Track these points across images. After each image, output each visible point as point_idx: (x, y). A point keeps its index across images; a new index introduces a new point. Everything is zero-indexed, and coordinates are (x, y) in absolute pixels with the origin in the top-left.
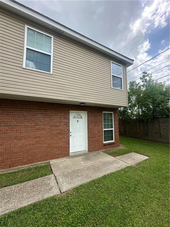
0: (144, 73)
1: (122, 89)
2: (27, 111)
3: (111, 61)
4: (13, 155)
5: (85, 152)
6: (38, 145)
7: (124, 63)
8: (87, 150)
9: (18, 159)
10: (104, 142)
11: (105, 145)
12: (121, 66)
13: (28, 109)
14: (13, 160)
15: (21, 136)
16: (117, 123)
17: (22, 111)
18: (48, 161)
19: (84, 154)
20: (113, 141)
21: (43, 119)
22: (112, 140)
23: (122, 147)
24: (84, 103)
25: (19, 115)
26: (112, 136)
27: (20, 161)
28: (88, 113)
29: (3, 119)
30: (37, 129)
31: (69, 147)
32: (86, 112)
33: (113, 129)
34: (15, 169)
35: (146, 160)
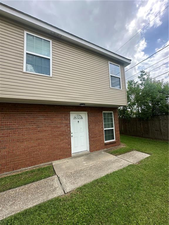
0: (141, 72)
1: (120, 88)
2: (28, 114)
3: (109, 62)
4: (16, 158)
5: (86, 152)
6: (40, 147)
7: (122, 63)
8: (88, 150)
9: (21, 161)
10: (106, 142)
11: (106, 144)
12: (119, 66)
13: (30, 112)
14: (16, 162)
15: (23, 139)
16: (118, 122)
17: (24, 114)
18: (51, 162)
19: (86, 154)
20: (114, 140)
21: (44, 121)
22: (113, 139)
23: (123, 146)
24: (84, 104)
25: (21, 118)
26: (113, 135)
27: (23, 163)
28: (88, 114)
29: (5, 123)
30: (38, 131)
31: (70, 148)
32: (86, 113)
33: (114, 128)
34: (18, 171)
35: (148, 158)
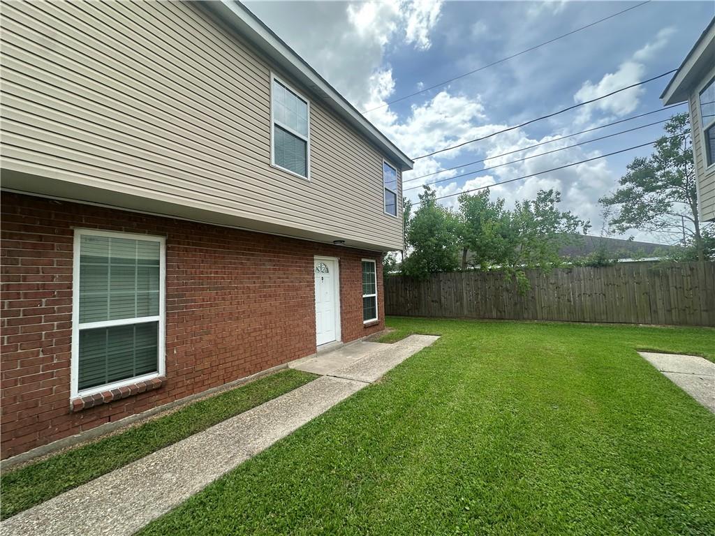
2: (246, 255)
3: (384, 160)
4: (228, 355)
5: (335, 344)
6: (268, 331)
7: (399, 163)
8: (339, 339)
9: (237, 363)
10: (365, 322)
11: (366, 327)
13: (249, 250)
14: (228, 365)
15: (239, 312)
16: (382, 282)
17: (238, 254)
18: (285, 364)
19: (338, 348)
20: (376, 319)
21: (274, 274)
22: (375, 317)
23: (388, 331)
24: (342, 241)
25: (235, 263)
26: (374, 310)
27: (241, 367)
28: (340, 262)
29: (207, 273)
30: (265, 296)
31: (314, 334)
32: (336, 259)
33: (376, 295)
34: (233, 386)
35: (435, 343)
